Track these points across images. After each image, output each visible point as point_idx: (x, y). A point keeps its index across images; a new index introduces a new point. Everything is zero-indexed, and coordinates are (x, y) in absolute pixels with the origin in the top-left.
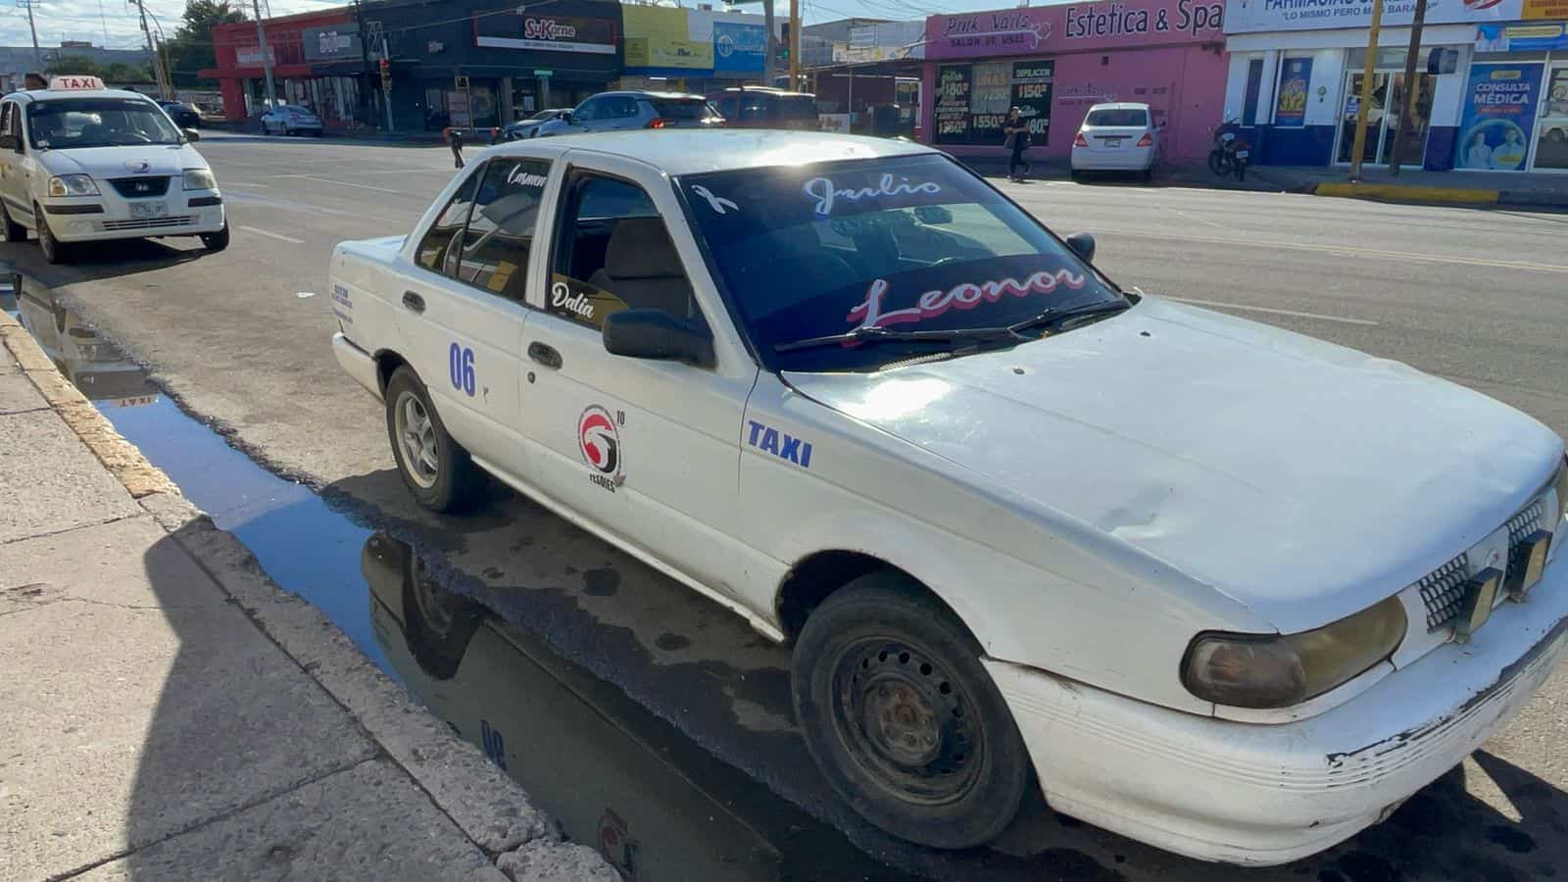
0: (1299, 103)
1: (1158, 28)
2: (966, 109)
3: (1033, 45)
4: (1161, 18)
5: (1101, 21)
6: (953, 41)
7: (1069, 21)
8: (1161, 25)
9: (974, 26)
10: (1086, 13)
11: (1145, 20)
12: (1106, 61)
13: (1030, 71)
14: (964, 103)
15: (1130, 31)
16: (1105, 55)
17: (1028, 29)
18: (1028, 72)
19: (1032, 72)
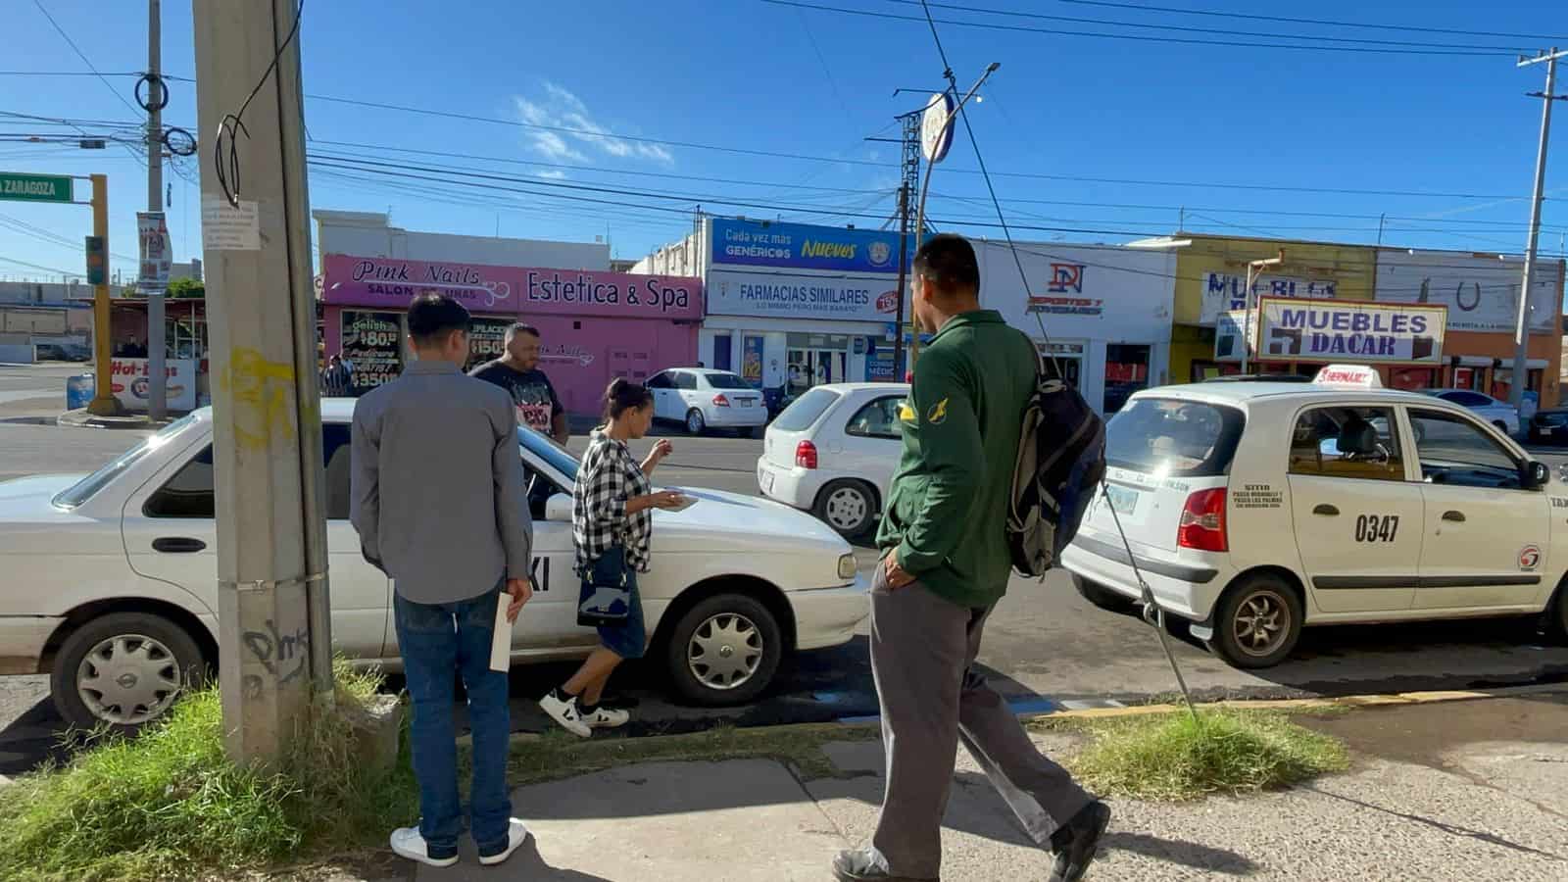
0: (756, 371)
1: (630, 302)
2: (396, 361)
3: (490, 302)
4: (632, 295)
5: (569, 288)
6: (370, 286)
7: (531, 285)
8: (632, 300)
9: (402, 273)
10: (550, 278)
11: (616, 293)
12: (577, 326)
13: (484, 327)
14: (392, 354)
15: (602, 301)
16: (578, 320)
17: (481, 285)
18: (482, 328)
19: (487, 329)
